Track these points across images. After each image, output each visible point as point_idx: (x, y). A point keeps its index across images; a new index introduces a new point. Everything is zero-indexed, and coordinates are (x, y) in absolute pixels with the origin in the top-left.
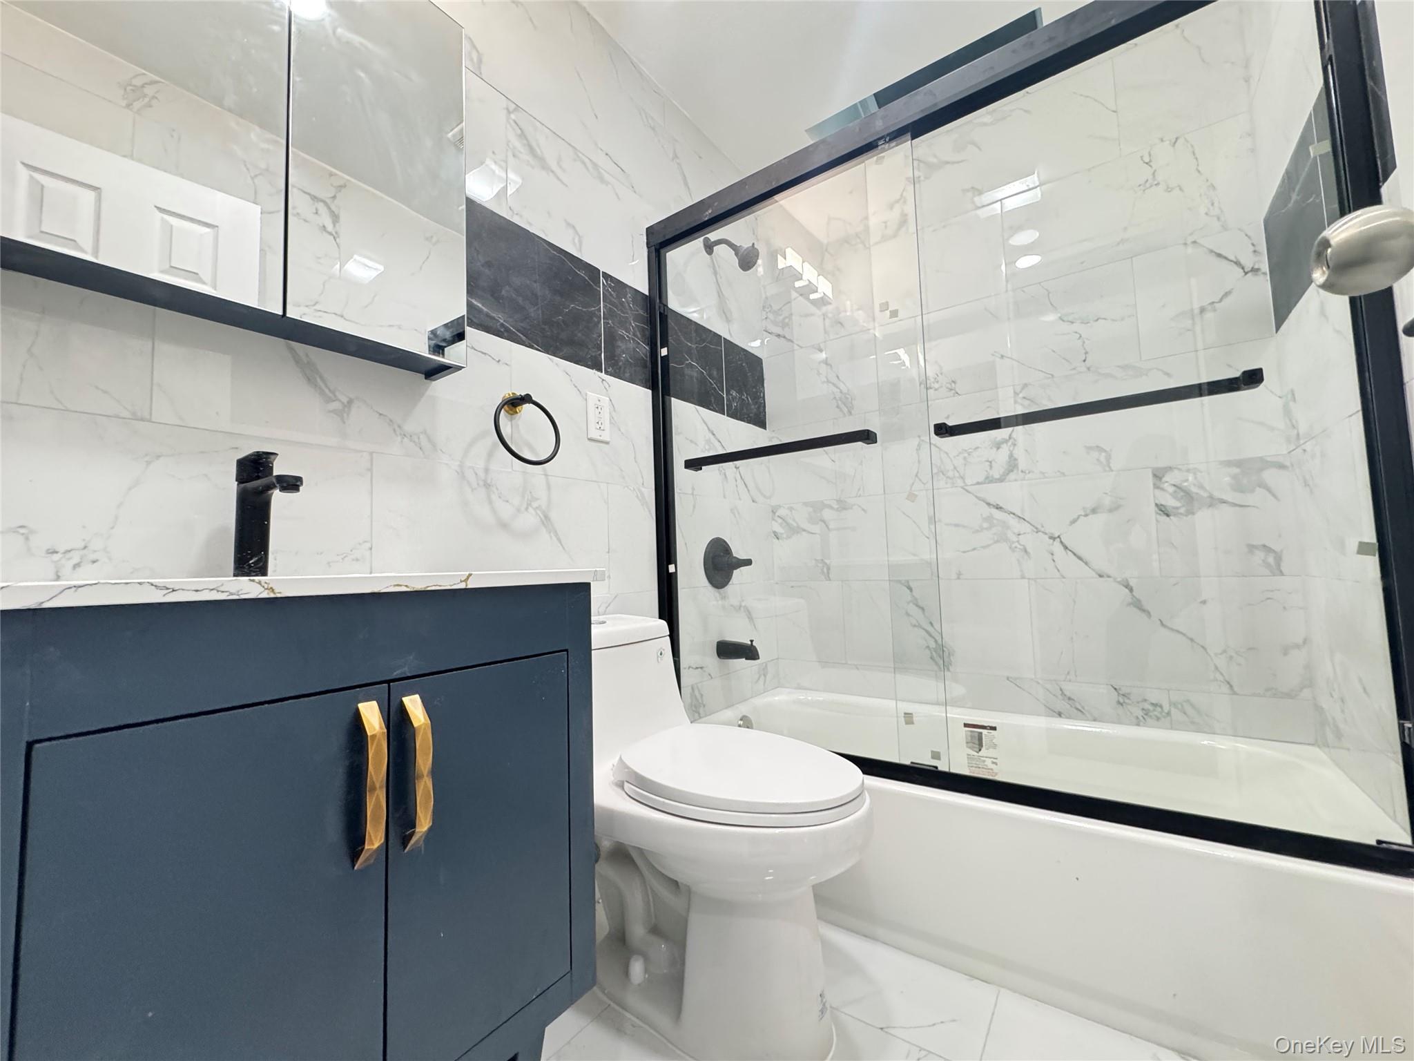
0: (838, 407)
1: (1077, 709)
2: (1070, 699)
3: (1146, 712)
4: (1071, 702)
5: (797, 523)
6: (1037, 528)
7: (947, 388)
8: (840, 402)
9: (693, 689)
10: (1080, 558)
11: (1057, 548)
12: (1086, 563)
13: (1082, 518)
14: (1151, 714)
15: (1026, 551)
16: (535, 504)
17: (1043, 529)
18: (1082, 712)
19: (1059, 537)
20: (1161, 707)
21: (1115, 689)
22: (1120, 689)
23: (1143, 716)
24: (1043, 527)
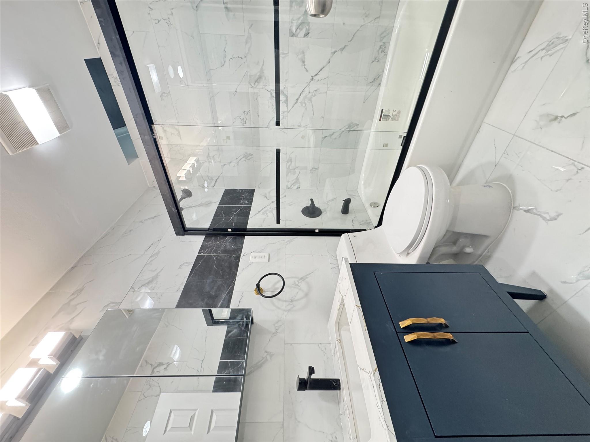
0: (249, 160)
1: (378, 77)
2: (374, 80)
3: (383, 51)
4: (375, 80)
5: (294, 179)
6: (308, 85)
7: (246, 115)
8: (247, 159)
9: (361, 224)
10: (321, 69)
11: (316, 78)
12: (324, 67)
13: (305, 67)
14: (383, 50)
15: (316, 91)
16: (297, 283)
17: (308, 83)
18: (379, 76)
19: (312, 77)
20: (381, 45)
21: (373, 62)
22: (373, 60)
23: (384, 53)
24: (307, 83)
